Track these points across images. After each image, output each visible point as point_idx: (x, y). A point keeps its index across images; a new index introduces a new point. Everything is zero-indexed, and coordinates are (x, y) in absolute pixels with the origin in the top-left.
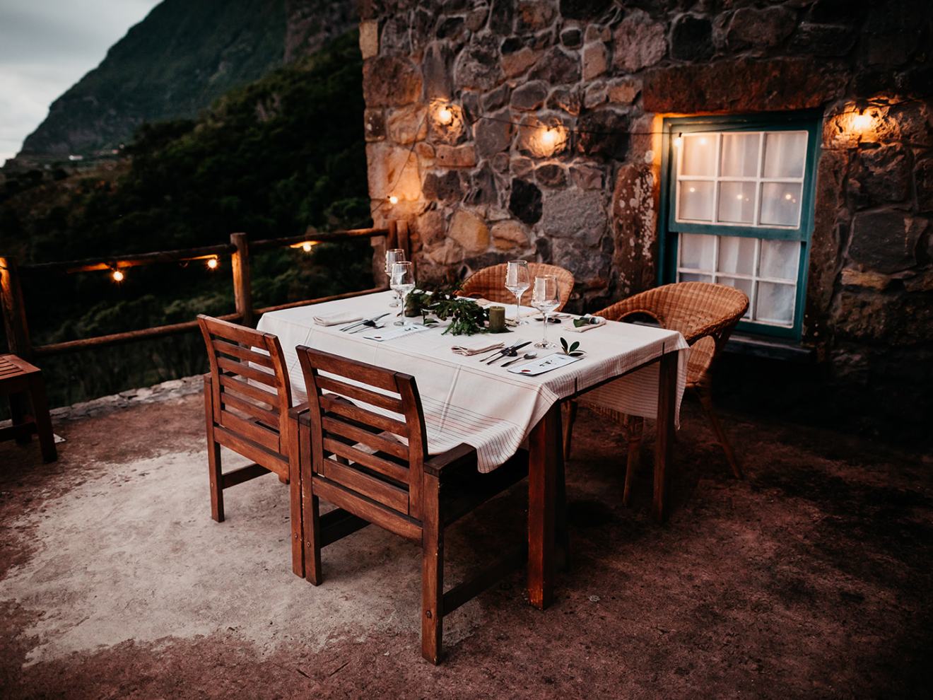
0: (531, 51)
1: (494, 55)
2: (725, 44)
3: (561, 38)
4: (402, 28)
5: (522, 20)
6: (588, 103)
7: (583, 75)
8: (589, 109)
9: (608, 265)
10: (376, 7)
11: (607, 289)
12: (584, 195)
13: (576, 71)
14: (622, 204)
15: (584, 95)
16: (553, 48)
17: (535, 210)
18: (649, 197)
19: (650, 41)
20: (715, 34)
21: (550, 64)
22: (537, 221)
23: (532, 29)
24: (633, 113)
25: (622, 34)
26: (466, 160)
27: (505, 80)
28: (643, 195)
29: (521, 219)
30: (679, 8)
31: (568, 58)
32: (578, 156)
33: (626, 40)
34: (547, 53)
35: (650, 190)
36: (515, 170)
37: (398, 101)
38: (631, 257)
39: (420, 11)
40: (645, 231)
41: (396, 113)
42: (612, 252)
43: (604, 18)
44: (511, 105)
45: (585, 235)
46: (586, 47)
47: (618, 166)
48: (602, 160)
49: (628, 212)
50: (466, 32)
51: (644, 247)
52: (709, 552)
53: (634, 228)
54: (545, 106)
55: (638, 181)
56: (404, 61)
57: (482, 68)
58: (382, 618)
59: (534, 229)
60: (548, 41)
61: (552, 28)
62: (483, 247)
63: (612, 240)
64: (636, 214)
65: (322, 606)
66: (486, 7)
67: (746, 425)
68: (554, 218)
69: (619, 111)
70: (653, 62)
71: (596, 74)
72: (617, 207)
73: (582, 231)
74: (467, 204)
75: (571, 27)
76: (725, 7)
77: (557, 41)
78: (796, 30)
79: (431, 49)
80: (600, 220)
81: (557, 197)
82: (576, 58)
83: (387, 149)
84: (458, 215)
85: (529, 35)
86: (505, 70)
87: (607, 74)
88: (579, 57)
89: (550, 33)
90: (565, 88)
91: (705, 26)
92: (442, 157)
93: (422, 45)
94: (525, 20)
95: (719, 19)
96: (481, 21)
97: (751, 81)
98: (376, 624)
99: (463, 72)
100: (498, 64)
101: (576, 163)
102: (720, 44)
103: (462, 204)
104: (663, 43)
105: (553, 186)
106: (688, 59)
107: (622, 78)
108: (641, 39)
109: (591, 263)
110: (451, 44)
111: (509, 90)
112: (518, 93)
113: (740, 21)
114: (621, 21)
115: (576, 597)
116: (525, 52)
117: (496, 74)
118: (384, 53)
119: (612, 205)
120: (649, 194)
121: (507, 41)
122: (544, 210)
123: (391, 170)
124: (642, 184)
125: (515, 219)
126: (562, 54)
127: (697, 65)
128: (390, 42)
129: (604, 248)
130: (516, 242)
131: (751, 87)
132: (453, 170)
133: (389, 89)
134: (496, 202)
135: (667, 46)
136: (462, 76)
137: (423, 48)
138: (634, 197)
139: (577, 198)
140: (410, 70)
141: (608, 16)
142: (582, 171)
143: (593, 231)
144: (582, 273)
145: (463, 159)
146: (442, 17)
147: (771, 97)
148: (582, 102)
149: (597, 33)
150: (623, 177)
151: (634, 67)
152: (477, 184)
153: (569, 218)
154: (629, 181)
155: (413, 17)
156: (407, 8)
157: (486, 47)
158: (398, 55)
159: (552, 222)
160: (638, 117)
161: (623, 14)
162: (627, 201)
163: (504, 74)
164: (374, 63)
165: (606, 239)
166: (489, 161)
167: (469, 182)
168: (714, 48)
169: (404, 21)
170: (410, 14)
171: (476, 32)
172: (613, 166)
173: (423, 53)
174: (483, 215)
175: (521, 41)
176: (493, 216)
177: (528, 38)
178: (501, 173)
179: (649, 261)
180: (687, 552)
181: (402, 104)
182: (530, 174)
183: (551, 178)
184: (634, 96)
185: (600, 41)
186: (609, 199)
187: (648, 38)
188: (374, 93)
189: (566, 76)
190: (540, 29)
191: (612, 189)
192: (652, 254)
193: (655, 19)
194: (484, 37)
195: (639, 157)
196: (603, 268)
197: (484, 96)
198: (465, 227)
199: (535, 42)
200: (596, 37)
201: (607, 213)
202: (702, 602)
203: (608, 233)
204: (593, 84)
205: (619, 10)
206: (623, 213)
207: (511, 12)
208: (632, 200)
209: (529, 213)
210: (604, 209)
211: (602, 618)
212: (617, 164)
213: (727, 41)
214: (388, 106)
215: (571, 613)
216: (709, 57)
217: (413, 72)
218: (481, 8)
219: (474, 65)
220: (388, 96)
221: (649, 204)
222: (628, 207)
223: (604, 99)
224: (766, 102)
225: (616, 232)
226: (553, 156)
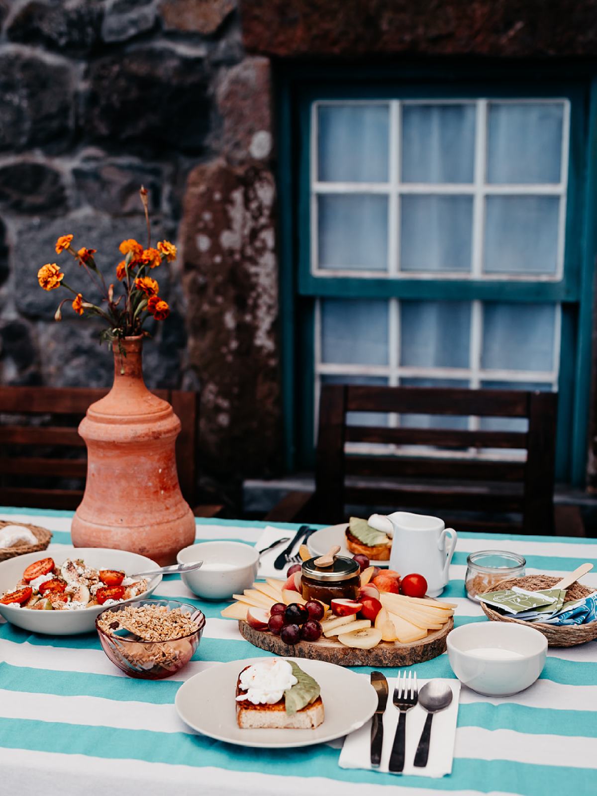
6: (111, 32)
12: (114, 227)
14: (204, 243)
15: (101, 16)
18: (264, 227)
24: (218, 55)
28: (250, 224)
32: (92, 144)
35: (266, 212)
38: (230, 352)
40: (259, 296)
42: (183, 344)
47: (187, 165)
49: (218, 259)
51: (258, 328)
53: (232, 292)
55: (237, 196)
63: (184, 320)
64: (237, 263)
69: (184, 50)
81: (45, 233)
101: (87, 159)
105: (35, 210)
120: (263, 221)
124: (247, 201)
129: (165, 335)
131: (473, 10)
138: (230, 229)
139: (94, 233)
147: (512, 33)
148: (98, 29)
150: (202, 188)
154: (217, 196)
160: (231, 62)
162: (214, 236)
172: (176, 166)
179: (271, 355)
183: (29, 192)
184: (218, 21)
191: (177, 213)
192: (274, 342)
195: (237, 145)
206: (204, 261)
208: (226, 233)
212: (185, 163)
221: (264, 241)
222: (216, 248)
223: (150, 24)
224: (504, 40)
225: (192, 302)
226: (30, 146)
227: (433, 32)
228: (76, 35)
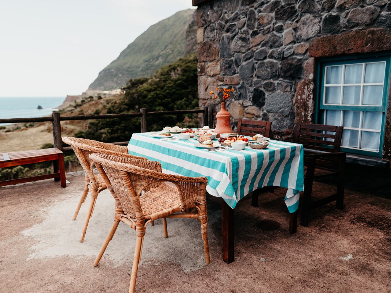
0: (262, 35)
1: (248, 38)
2: (346, 25)
3: (275, 28)
4: (213, 30)
5: (259, 22)
6: (286, 55)
7: (284, 43)
8: (286, 57)
9: (293, 124)
10: (203, 22)
11: (292, 134)
12: (283, 94)
13: (281, 42)
14: (299, 97)
15: (284, 52)
16: (272, 33)
17: (262, 101)
18: (311, 94)
19: (312, 26)
20: (341, 21)
21: (270, 40)
22: (263, 106)
23: (263, 26)
24: (305, 58)
25: (300, 24)
26: (236, 81)
27: (251, 48)
28: (308, 93)
29: (257, 105)
30: (326, 11)
31: (277, 37)
32: (281, 78)
33: (302, 27)
34: (269, 35)
35: (311, 91)
36: (254, 85)
37: (210, 59)
38: (303, 120)
39: (220, 22)
40: (309, 108)
41: (209, 64)
42: (294, 118)
43: (293, 18)
44: (254, 58)
45: (283, 111)
46: (285, 31)
47: (298, 81)
48: (291, 79)
49: (302, 101)
50: (237, 29)
51: (308, 116)
52: (323, 246)
53: (304, 108)
54: (268, 57)
55: (306, 87)
56: (213, 43)
57: (243, 43)
58: (168, 257)
59: (262, 109)
60: (269, 30)
61: (271, 25)
62: (241, 117)
63: (295, 113)
64: (305, 102)
65: (145, 250)
66: (245, 19)
67: (354, 196)
68: (270, 104)
69: (299, 57)
70: (314, 35)
71: (289, 42)
72: (297, 99)
73: (282, 109)
74: (235, 100)
75: (279, 24)
76: (346, 8)
77: (273, 30)
78: (379, 16)
79: (223, 37)
80: (289, 105)
81: (271, 96)
82: (281, 37)
83: (205, 78)
84: (231, 104)
85: (262, 28)
86: (252, 43)
87: (294, 42)
88: (282, 36)
89: (270, 27)
90: (276, 49)
91: (337, 18)
92: (226, 81)
93: (220, 36)
94: (260, 22)
95: (343, 14)
96: (243, 24)
97: (358, 40)
98: (165, 259)
99: (235, 45)
100: (249, 41)
101: (280, 81)
102: (344, 25)
103: (233, 100)
104: (318, 27)
105: (270, 91)
106: (329, 33)
107: (300, 43)
108: (309, 26)
109: (285, 123)
110: (231, 35)
111: (253, 52)
112: (256, 53)
113: (353, 14)
114: (300, 19)
115: (254, 258)
116: (260, 36)
117: (248, 46)
118: (206, 40)
119: (295, 98)
120: (311, 92)
121: (253, 32)
122: (266, 101)
123: (207, 87)
124: (308, 88)
125: (255, 105)
126: (275, 35)
127: (334, 35)
128: (208, 36)
129: (291, 117)
130: (255, 115)
131: (358, 43)
132: (230, 86)
133: (207, 54)
134: (247, 99)
135: (320, 28)
136: (235, 47)
137: (220, 37)
138: (304, 94)
139: (280, 95)
140: (215, 46)
141: (295, 18)
142: (282, 84)
143: (286, 109)
144: (281, 128)
145: (234, 81)
146: (228, 24)
147: (367, 47)
148: (283, 55)
149: (290, 25)
150: (300, 86)
151: (306, 38)
152: (239, 91)
153: (276, 104)
154: (302, 87)
155: (217, 25)
156: (215, 22)
157: (245, 35)
158: (211, 40)
159: (269, 106)
160: (307, 59)
161: (301, 16)
162: (301, 96)
163: (251, 45)
164: (202, 44)
165: (292, 113)
166: (245, 81)
167: (236, 90)
168: (341, 27)
169: (213, 27)
170: (215, 24)
171: (241, 29)
172: (296, 81)
173: (220, 39)
174: (242, 104)
175: (259, 31)
176: (246, 104)
177: (262, 30)
178: (249, 86)
179: (310, 122)
180: (312, 245)
181: (211, 60)
182: (260, 86)
183: (270, 87)
184: (305, 51)
185: (291, 28)
186: (294, 96)
187: (312, 25)
188: (201, 56)
189: (277, 44)
190: (266, 26)
191: (295, 91)
192: (312, 119)
193: (315, 17)
194: (244, 31)
195: (307, 76)
196: (290, 125)
197: (243, 55)
198: (234, 109)
199: (264, 31)
200: (290, 27)
201: (292, 102)
202: (314, 267)
203: (293, 110)
204: (288, 47)
205: (300, 14)
206: (299, 101)
207: (255, 19)
208: (303, 95)
209: (260, 102)
210: (291, 100)
211: (264, 268)
212: (297, 80)
213: (347, 24)
214: (206, 62)
215: (251, 264)
216: (338, 32)
217: (216, 47)
218: (243, 19)
219: (240, 43)
220: (207, 57)
221: (311, 97)
222: (301, 98)
223: (292, 53)
224: (365, 48)
225: (296, 110)
226: (270, 78)
227: (348, 49)
228: (279, 57)
